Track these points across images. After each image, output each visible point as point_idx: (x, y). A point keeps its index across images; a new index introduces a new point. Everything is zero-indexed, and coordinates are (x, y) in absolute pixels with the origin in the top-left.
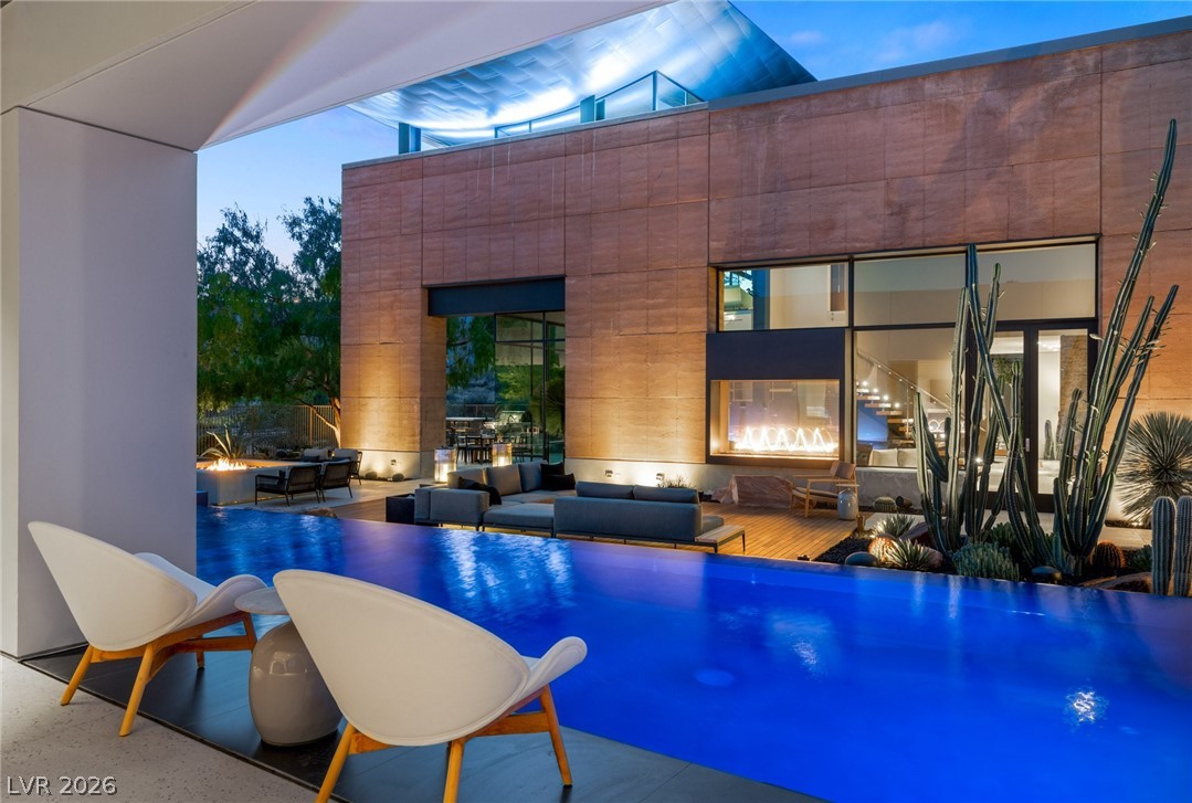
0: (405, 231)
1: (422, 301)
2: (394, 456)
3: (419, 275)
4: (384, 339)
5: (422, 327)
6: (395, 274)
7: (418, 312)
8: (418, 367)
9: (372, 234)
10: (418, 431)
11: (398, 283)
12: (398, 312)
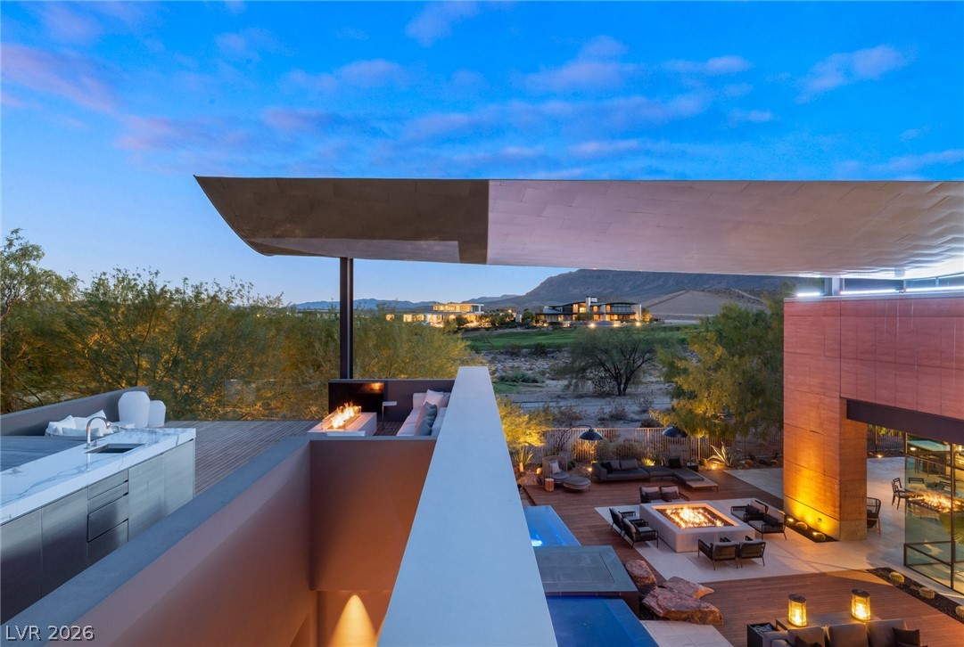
0: (827, 354)
1: (841, 408)
2: (821, 516)
3: (838, 388)
4: (813, 429)
5: (840, 428)
6: (821, 383)
7: (837, 416)
8: (838, 457)
9: (804, 351)
10: (838, 504)
11: (822, 390)
12: (823, 412)
